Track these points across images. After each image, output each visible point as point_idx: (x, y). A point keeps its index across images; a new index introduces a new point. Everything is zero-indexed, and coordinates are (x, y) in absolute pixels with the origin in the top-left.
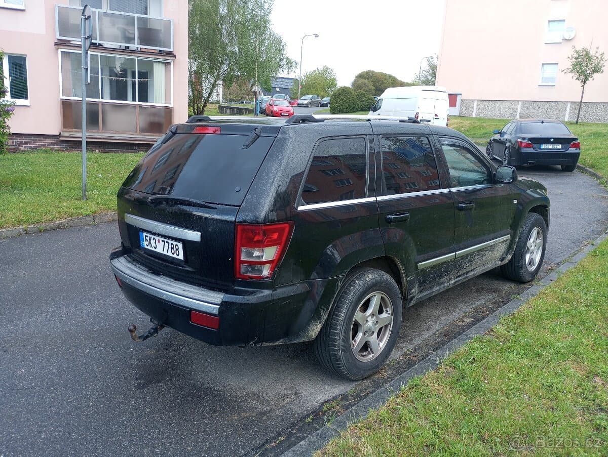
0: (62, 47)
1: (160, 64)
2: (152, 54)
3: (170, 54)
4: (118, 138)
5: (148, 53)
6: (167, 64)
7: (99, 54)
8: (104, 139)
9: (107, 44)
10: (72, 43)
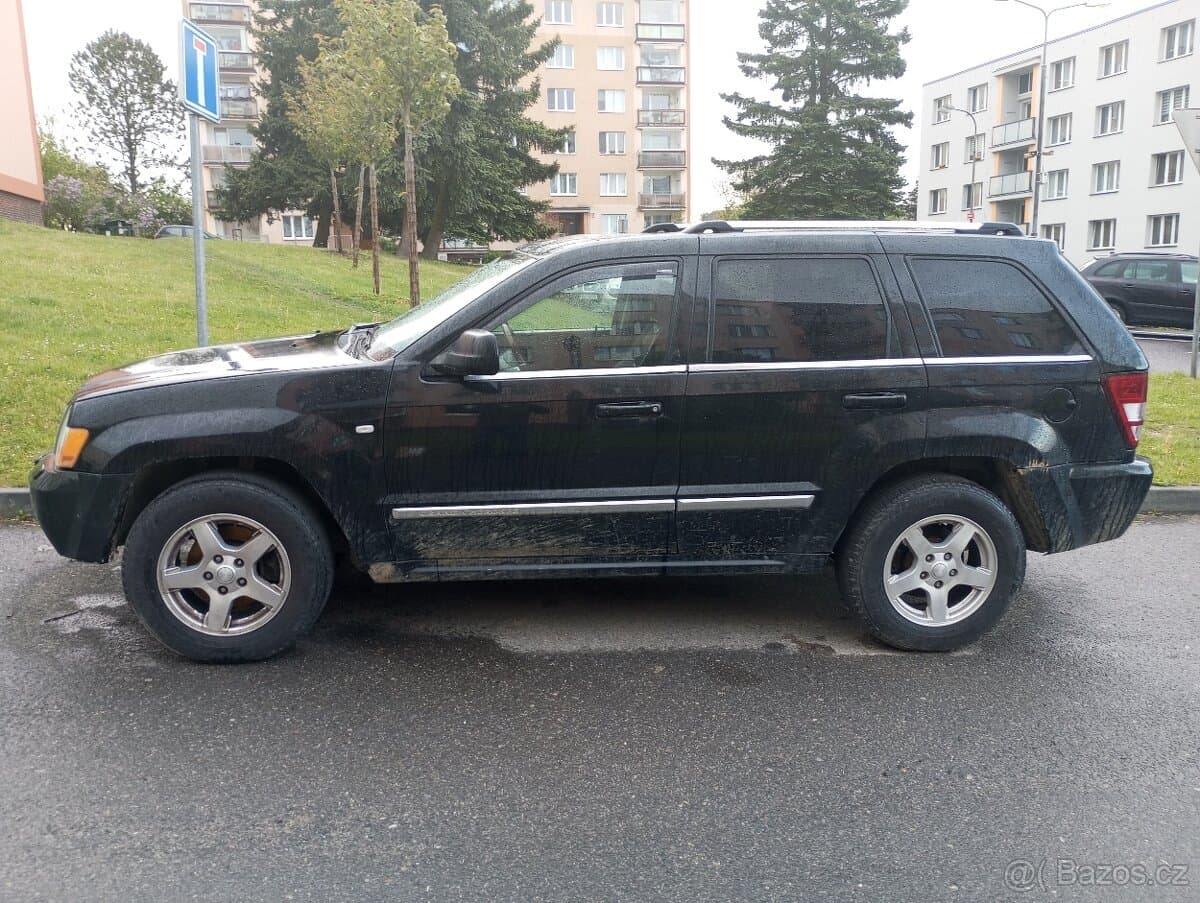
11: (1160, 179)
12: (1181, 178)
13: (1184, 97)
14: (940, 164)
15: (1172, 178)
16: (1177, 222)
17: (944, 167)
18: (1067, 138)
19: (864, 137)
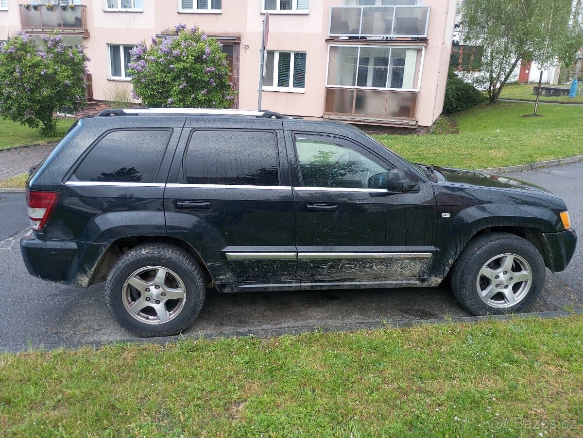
0: (331, 43)
1: (412, 51)
2: (408, 41)
3: (425, 40)
4: (366, 121)
5: (402, 41)
6: (419, 51)
7: (359, 46)
8: (354, 121)
9: (370, 37)
10: (340, 38)
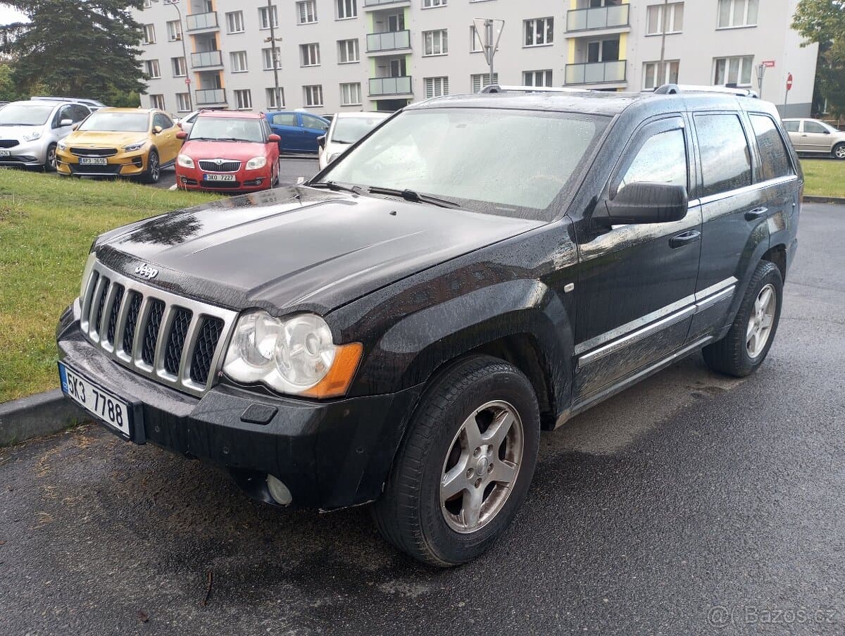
11: (306, 62)
12: (319, 62)
13: (313, 6)
14: (149, 40)
15: (313, 62)
16: (321, 89)
17: (152, 43)
18: (241, 29)
19: (106, 14)
